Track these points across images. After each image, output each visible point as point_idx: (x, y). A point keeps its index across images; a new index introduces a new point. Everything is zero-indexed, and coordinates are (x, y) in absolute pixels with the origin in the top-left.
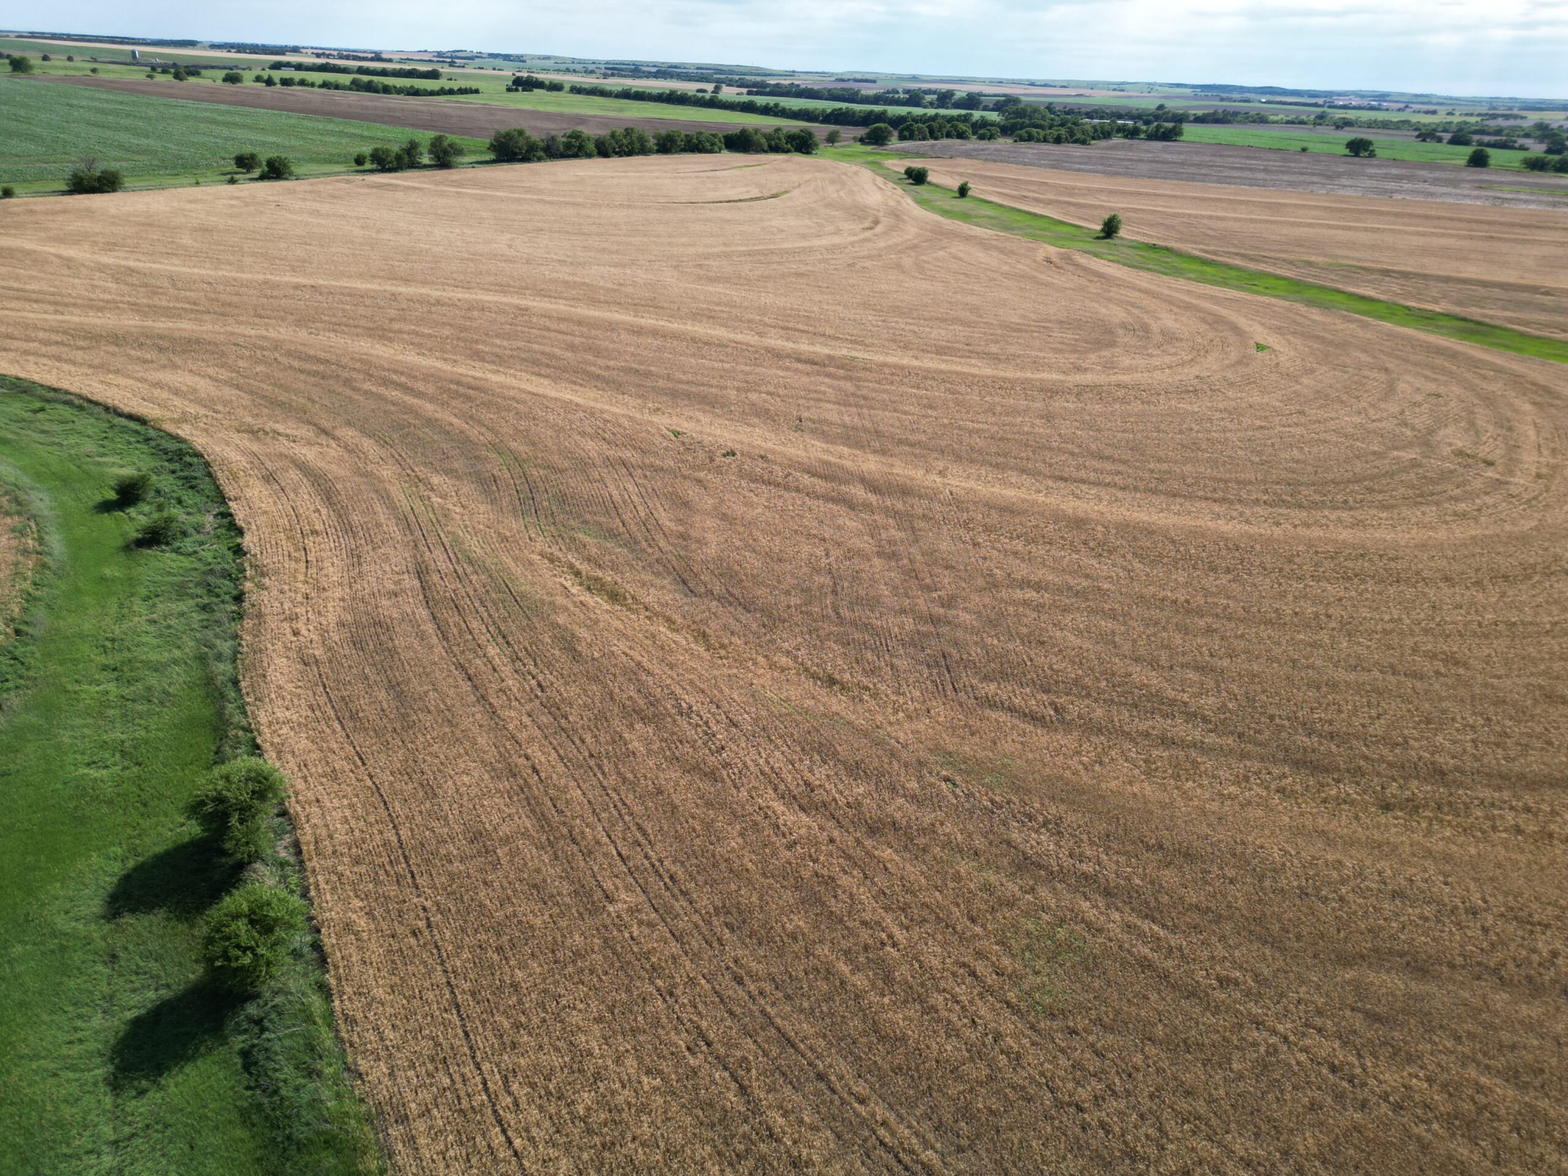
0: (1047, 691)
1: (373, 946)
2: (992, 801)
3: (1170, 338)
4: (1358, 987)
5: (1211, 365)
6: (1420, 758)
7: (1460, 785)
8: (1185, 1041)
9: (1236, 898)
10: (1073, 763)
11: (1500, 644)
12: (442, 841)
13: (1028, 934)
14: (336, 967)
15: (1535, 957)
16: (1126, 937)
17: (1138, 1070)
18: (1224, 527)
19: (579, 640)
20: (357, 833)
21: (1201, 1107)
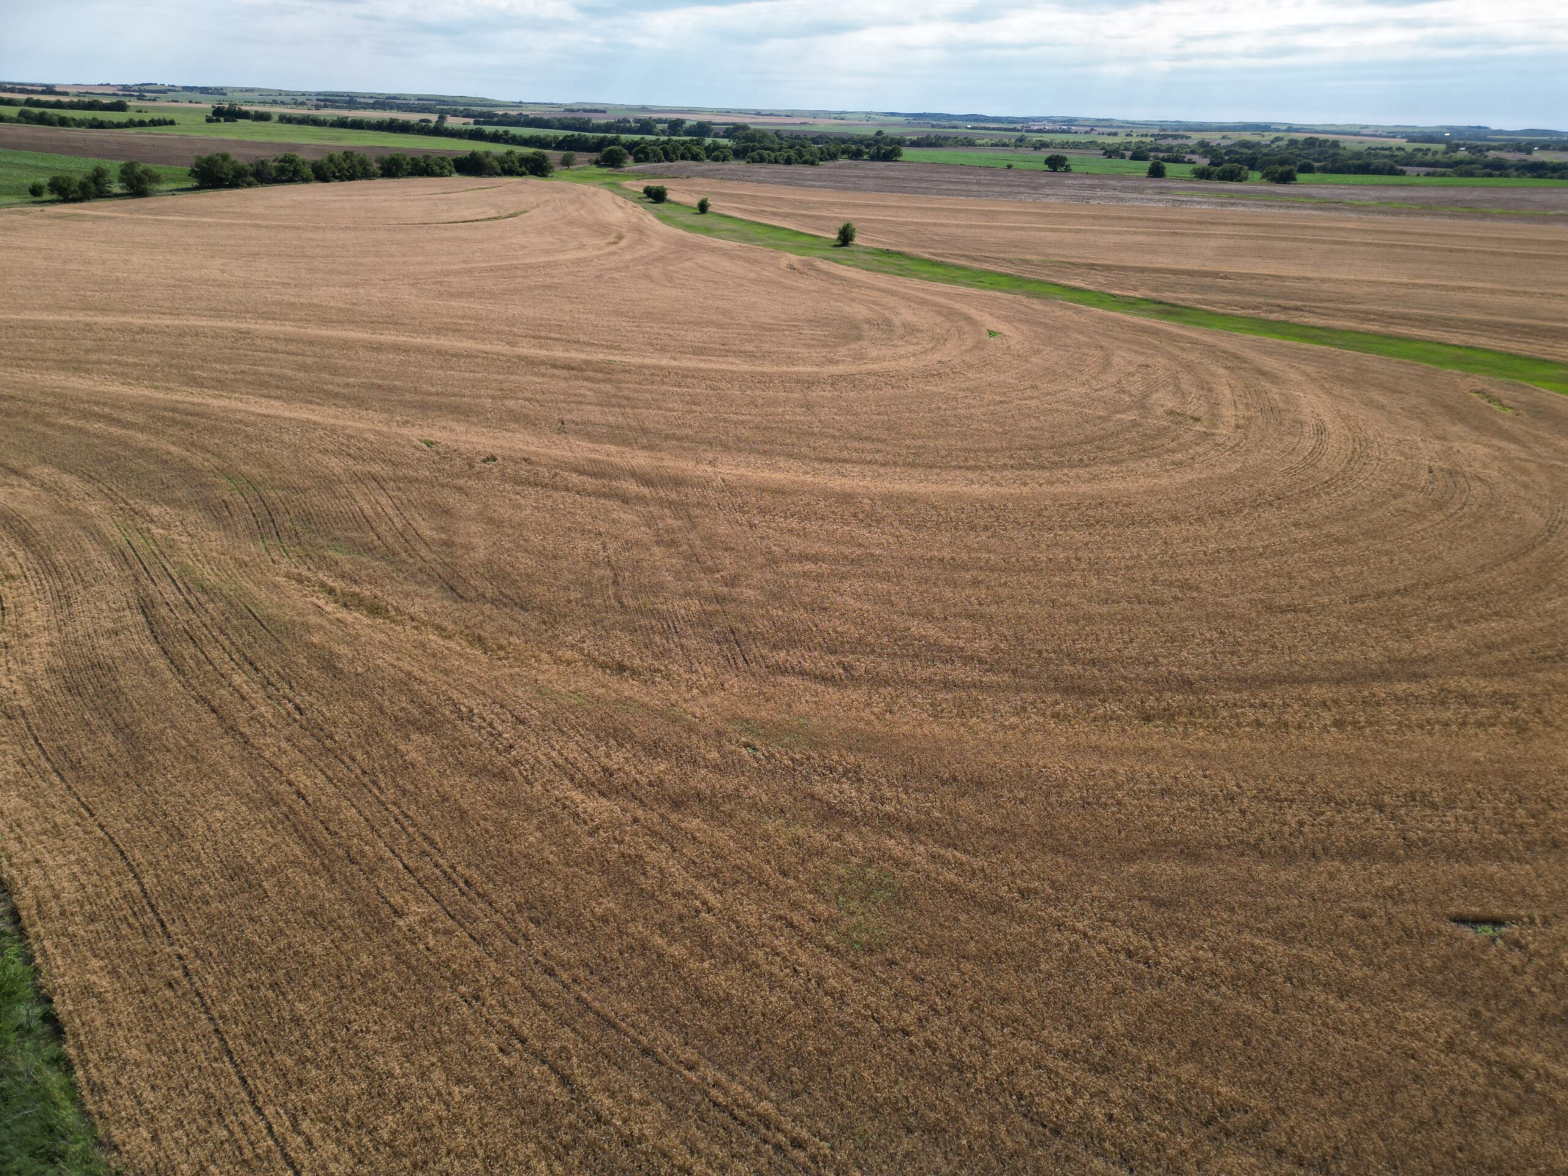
0: (833, 652)
1: (120, 1005)
2: (792, 759)
3: (911, 330)
4: (1143, 879)
5: (950, 352)
6: (1170, 673)
7: (1206, 692)
8: (996, 954)
9: (1027, 816)
10: (866, 714)
11: (1224, 568)
12: (195, 883)
13: (840, 878)
14: (76, 1035)
15: (1286, 829)
16: (932, 867)
17: (956, 987)
18: (977, 489)
19: (339, 657)
20: (90, 889)
21: (1017, 1010)
